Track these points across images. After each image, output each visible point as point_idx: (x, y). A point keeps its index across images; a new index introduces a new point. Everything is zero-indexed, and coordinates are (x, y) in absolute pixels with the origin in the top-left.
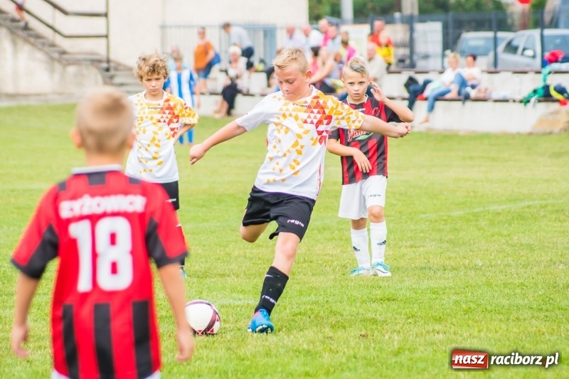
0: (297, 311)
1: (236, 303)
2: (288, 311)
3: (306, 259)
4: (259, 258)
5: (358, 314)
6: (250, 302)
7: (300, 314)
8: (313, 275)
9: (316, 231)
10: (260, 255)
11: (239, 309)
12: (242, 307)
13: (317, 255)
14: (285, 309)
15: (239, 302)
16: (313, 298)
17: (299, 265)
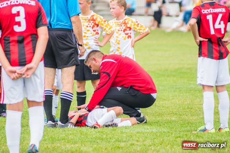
0: (178, 135)
1: (146, 131)
2: (173, 135)
3: (189, 107)
4: (163, 107)
5: (211, 138)
6: (153, 130)
7: (180, 137)
8: (191, 115)
9: (198, 92)
10: (164, 105)
11: (146, 134)
12: (148, 133)
13: (196, 105)
14: (172, 134)
15: (148, 130)
16: (189, 128)
17: (185, 110)
